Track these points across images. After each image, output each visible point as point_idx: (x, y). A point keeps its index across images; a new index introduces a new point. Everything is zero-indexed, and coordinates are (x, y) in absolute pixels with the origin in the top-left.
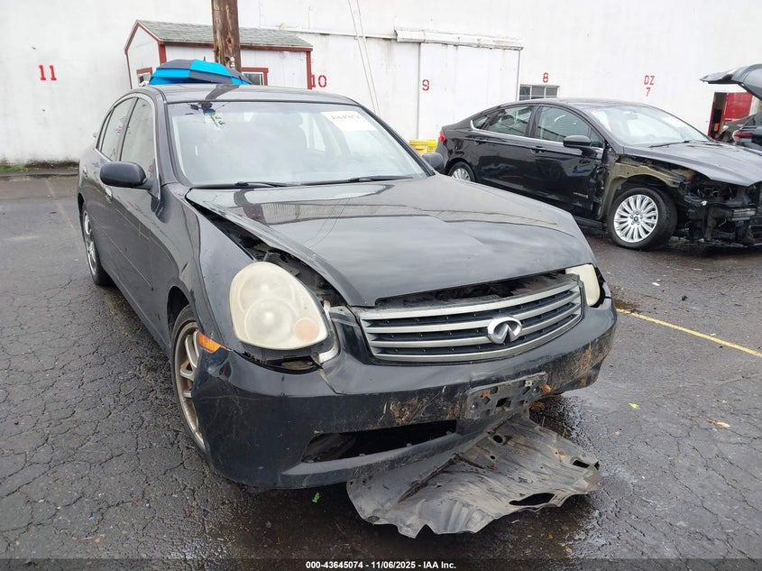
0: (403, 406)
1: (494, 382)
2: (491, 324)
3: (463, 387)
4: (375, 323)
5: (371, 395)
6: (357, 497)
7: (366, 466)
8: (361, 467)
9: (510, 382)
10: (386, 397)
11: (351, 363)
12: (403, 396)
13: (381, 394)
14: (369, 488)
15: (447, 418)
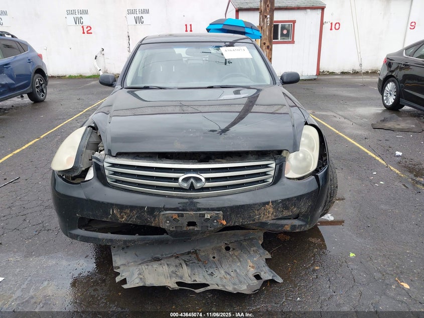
0: (121, 213)
1: (181, 211)
2: (182, 176)
3: (160, 210)
4: (114, 165)
5: (103, 202)
6: (116, 255)
7: (110, 239)
8: (107, 239)
9: (192, 213)
10: (111, 205)
11: (97, 184)
12: (122, 207)
13: (108, 203)
14: (126, 253)
15: (153, 225)
